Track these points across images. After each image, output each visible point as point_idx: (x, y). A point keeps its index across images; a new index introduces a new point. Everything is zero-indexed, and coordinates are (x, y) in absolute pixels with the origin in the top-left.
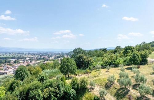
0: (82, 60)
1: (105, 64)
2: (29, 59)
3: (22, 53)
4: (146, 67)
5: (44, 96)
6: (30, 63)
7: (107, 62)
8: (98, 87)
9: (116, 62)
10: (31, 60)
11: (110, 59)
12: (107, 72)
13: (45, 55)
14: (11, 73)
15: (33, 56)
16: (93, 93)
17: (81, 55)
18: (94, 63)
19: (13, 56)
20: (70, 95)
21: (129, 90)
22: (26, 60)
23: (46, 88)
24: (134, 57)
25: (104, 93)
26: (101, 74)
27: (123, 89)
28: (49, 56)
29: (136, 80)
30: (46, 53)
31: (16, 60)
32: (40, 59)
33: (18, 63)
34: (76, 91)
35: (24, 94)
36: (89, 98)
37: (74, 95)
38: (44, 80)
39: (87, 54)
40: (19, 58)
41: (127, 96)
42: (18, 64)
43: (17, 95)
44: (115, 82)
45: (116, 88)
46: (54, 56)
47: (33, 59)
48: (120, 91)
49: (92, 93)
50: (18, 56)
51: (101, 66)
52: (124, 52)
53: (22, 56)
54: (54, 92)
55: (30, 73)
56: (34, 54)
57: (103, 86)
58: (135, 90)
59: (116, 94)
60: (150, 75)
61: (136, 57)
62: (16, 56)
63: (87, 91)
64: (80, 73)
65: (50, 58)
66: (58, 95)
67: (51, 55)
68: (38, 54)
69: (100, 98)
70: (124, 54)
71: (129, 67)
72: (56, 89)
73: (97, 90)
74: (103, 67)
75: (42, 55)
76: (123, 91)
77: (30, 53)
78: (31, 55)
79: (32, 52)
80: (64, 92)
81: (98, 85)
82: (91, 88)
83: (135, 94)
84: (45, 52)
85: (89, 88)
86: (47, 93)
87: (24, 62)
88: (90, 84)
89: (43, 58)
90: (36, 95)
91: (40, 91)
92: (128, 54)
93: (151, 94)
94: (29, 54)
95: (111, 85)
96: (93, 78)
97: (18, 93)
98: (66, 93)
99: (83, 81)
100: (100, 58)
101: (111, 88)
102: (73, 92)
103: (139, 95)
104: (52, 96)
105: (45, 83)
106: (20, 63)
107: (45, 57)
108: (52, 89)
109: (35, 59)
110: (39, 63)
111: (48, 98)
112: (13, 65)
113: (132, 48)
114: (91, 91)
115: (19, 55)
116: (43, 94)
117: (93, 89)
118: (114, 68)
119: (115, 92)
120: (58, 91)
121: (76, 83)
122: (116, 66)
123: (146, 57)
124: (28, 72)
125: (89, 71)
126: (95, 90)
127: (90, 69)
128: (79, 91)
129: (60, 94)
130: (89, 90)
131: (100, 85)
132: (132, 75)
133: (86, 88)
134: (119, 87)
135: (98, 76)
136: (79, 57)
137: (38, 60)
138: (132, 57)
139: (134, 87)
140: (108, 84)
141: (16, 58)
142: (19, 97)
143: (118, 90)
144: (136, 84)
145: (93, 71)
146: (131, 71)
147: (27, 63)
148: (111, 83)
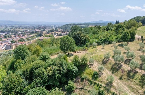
0: (80, 37)
1: (100, 41)
2: (20, 32)
3: (12, 27)
4: (134, 44)
5: (48, 74)
6: (23, 38)
7: (102, 40)
8: (96, 63)
9: (110, 40)
10: (23, 34)
11: (104, 37)
12: (102, 49)
13: (37, 29)
14: (3, 48)
15: (24, 30)
16: (93, 69)
17: (79, 32)
18: (91, 40)
19: (2, 30)
20: (73, 72)
21: (122, 65)
22: (17, 34)
23: (49, 66)
24: (125, 35)
25: (102, 68)
26: (97, 51)
27: (117, 65)
28: (42, 29)
29: (127, 56)
30: (38, 27)
31: (6, 34)
32: (33, 33)
33: (9, 37)
34: (78, 68)
35: (27, 73)
36: (89, 73)
37: (76, 72)
38: (46, 59)
39: (84, 31)
40: (8, 32)
41: (120, 70)
42: (9, 39)
43: (21, 75)
44: (110, 58)
45: (111, 63)
46: (47, 30)
47: (25, 33)
48: (115, 66)
49: (91, 69)
50: (7, 30)
51: (97, 44)
52: (116, 29)
53: (12, 30)
54: (58, 70)
55: (30, 52)
56: (25, 27)
57: (101, 62)
58: (127, 65)
59: (111, 69)
60: (138, 51)
61: (126, 35)
62: (5, 30)
63: (87, 67)
64: (78, 50)
65: (43, 31)
66: (62, 73)
67: (44, 28)
68: (29, 27)
69: (99, 73)
70: (116, 31)
71: (120, 43)
72: (60, 67)
73: (96, 66)
74: (99, 44)
75: (35, 29)
76: (117, 66)
77: (21, 26)
78: (22, 28)
79: (23, 25)
80: (68, 70)
81: (96, 61)
82: (90, 64)
83: (126, 68)
84: (37, 25)
85: (88, 64)
86: (51, 71)
87: (15, 36)
88: (90, 61)
89: (36, 32)
90: (40, 73)
91: (44, 70)
92: (120, 31)
93: (138, 68)
94: (19, 27)
95: (107, 61)
96: (91, 54)
97: (21, 73)
98: (69, 70)
99: (84, 59)
100: (96, 36)
101: (107, 63)
102: (75, 69)
103: (129, 69)
104: (56, 73)
105: (48, 62)
106: (11, 37)
107: (37, 30)
108: (56, 68)
109: (27, 33)
110: (32, 37)
111: (52, 75)
112: (4, 39)
113: (122, 26)
114: (90, 67)
115: (9, 29)
116: (47, 72)
117: (92, 66)
118: (108, 45)
119: (111, 67)
120: (62, 69)
121: (77, 61)
122: (110, 43)
123: (134, 35)
124: (28, 51)
125: (87, 48)
126: (94, 66)
127: (88, 46)
128: (80, 67)
129: (63, 72)
130: (89, 67)
131: (98, 61)
132: (123, 51)
133: (86, 65)
134: (114, 63)
135: (95, 53)
136: (77, 34)
137: (30, 33)
138: (124, 35)
139: (126, 62)
140: (105, 60)
141: (6, 32)
142: (22, 76)
143: (113, 66)
144: (127, 60)
145: (90, 48)
146: (122, 48)
147: (19, 37)
148: (107, 59)
